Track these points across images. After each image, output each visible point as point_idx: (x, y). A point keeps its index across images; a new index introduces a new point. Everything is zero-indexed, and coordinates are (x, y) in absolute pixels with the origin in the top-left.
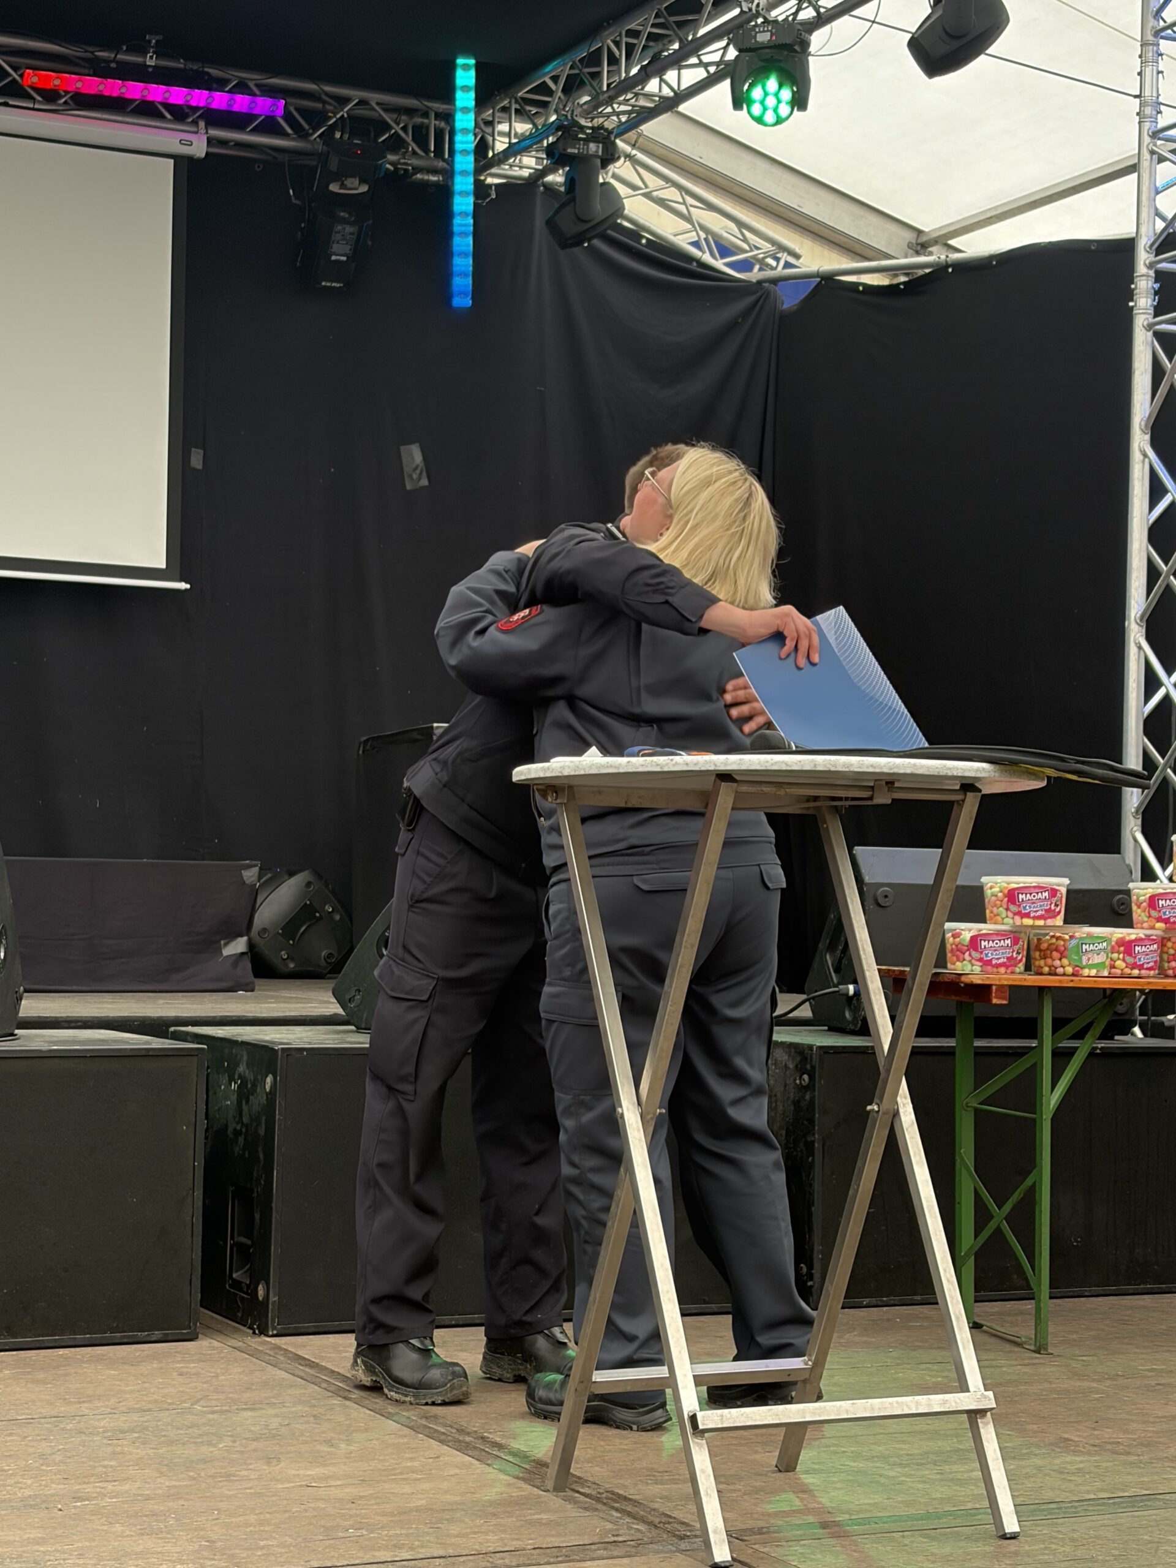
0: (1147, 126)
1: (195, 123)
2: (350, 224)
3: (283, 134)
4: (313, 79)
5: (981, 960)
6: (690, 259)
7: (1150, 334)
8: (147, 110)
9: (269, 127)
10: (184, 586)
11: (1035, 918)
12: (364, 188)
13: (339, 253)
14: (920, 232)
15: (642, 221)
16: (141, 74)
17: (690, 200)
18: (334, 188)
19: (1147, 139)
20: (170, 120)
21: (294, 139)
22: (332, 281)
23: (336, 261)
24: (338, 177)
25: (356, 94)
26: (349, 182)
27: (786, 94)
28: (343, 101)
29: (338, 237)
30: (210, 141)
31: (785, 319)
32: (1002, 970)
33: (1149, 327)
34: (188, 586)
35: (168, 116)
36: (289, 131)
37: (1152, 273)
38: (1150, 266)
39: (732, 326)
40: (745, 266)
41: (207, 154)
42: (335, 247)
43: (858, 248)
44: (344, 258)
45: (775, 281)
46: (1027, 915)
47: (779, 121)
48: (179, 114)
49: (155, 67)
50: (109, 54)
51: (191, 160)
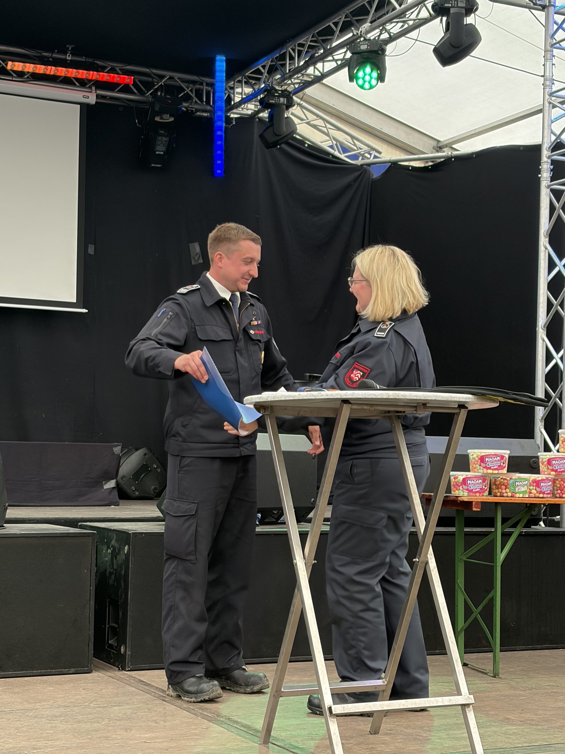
0: (547, 90)
1: (90, 87)
2: (166, 136)
3: (132, 93)
4: (147, 67)
5: (467, 490)
6: (328, 154)
7: (549, 190)
8: (67, 81)
9: (126, 89)
10: (85, 311)
11: (493, 469)
12: (172, 119)
13: (160, 150)
14: (438, 141)
15: (305, 136)
16: (64, 64)
17: (328, 126)
18: (157, 119)
19: (547, 97)
20: (78, 87)
21: (138, 96)
22: (156, 164)
23: (158, 154)
24: (160, 113)
25: (168, 74)
26: (165, 116)
27: (375, 74)
28: (162, 77)
29: (159, 143)
30: (97, 96)
31: (375, 183)
32: (478, 494)
33: (548, 187)
34: (87, 311)
35: (77, 84)
36: (136, 91)
37: (549, 161)
38: (549, 157)
39: (349, 186)
40: (355, 157)
41: (96, 102)
42: (158, 148)
43: (409, 149)
44: (162, 153)
45: (369, 165)
46: (490, 468)
47: (371, 87)
48: (83, 83)
49: (71, 60)
50: (49, 54)
51: (88, 105)
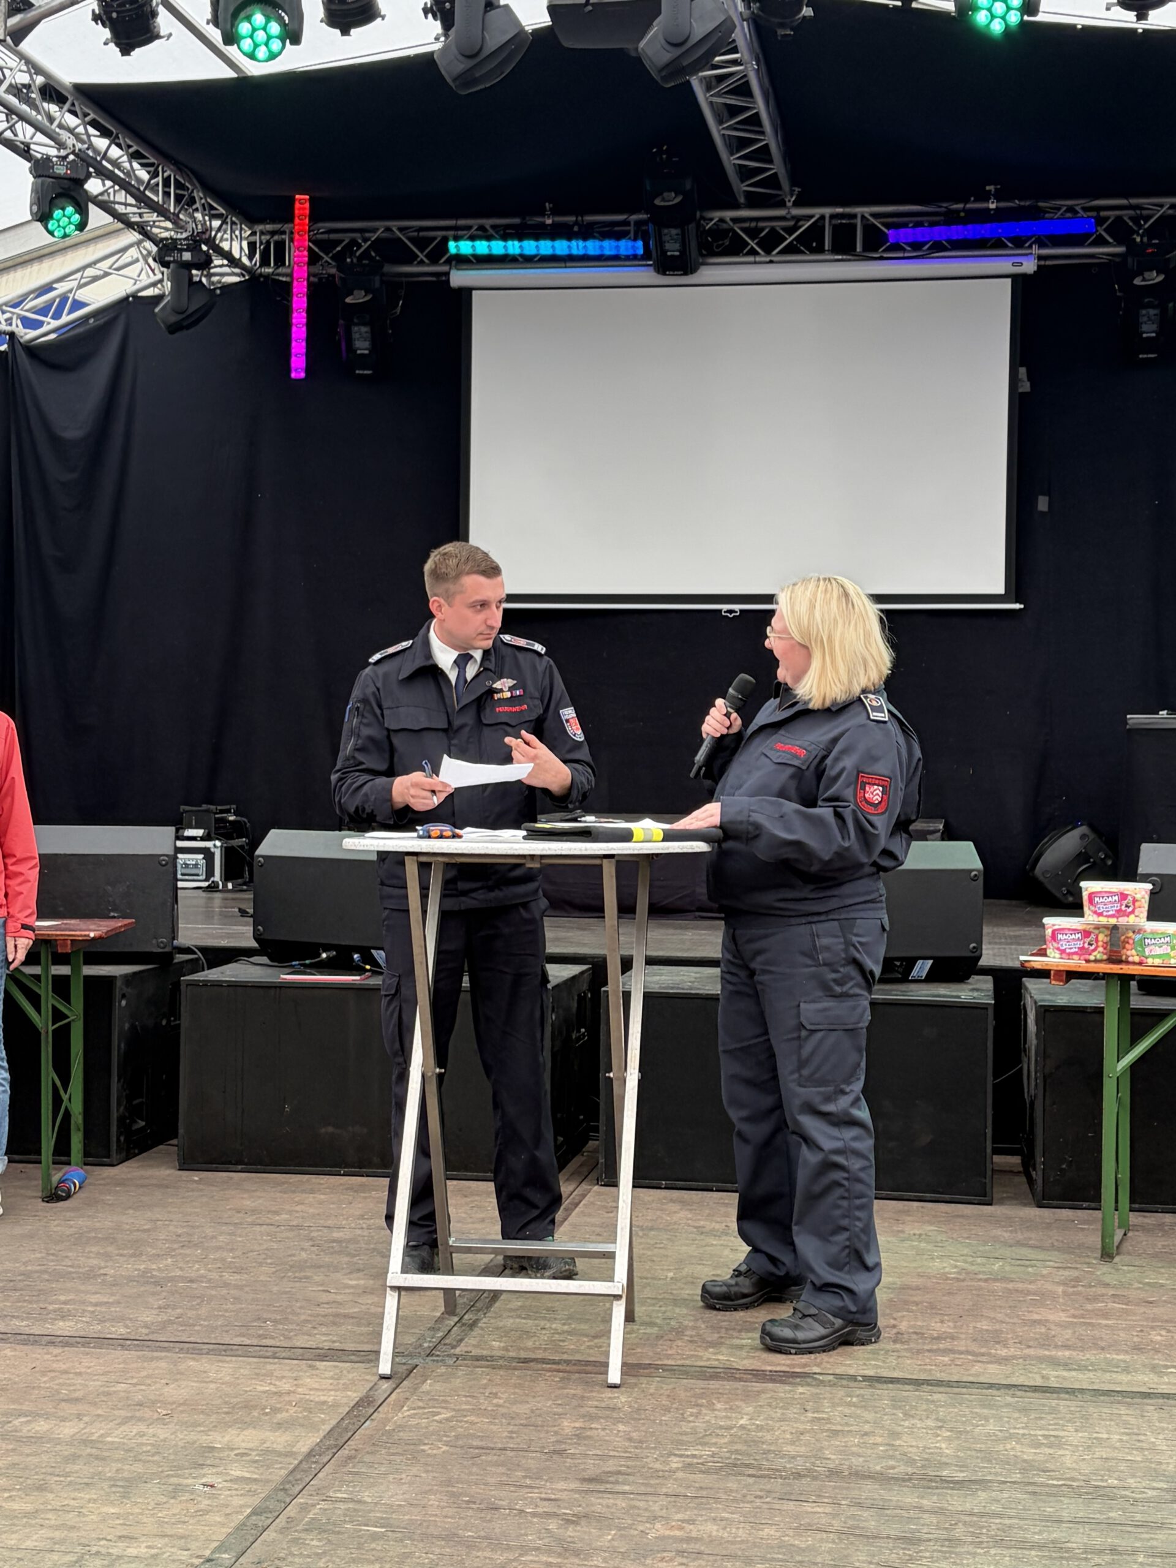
1: (1030, 247)
2: (1154, 307)
3: (1104, 242)
9: (1093, 239)
10: (1018, 606)
12: (1161, 278)
13: (1149, 330)
16: (985, 217)
18: (1137, 281)
20: (1011, 248)
21: (1114, 246)
22: (1147, 353)
23: (1147, 338)
24: (1140, 273)
25: (1167, 201)
26: (1147, 275)
28: (1162, 206)
29: (1145, 319)
30: (1040, 258)
34: (1022, 606)
35: (1010, 245)
36: (1111, 240)
41: (1039, 266)
42: (1145, 328)
44: (1154, 335)
46: (1100, 914)
48: (1018, 242)
49: (997, 208)
50: (960, 206)
51: (1024, 276)
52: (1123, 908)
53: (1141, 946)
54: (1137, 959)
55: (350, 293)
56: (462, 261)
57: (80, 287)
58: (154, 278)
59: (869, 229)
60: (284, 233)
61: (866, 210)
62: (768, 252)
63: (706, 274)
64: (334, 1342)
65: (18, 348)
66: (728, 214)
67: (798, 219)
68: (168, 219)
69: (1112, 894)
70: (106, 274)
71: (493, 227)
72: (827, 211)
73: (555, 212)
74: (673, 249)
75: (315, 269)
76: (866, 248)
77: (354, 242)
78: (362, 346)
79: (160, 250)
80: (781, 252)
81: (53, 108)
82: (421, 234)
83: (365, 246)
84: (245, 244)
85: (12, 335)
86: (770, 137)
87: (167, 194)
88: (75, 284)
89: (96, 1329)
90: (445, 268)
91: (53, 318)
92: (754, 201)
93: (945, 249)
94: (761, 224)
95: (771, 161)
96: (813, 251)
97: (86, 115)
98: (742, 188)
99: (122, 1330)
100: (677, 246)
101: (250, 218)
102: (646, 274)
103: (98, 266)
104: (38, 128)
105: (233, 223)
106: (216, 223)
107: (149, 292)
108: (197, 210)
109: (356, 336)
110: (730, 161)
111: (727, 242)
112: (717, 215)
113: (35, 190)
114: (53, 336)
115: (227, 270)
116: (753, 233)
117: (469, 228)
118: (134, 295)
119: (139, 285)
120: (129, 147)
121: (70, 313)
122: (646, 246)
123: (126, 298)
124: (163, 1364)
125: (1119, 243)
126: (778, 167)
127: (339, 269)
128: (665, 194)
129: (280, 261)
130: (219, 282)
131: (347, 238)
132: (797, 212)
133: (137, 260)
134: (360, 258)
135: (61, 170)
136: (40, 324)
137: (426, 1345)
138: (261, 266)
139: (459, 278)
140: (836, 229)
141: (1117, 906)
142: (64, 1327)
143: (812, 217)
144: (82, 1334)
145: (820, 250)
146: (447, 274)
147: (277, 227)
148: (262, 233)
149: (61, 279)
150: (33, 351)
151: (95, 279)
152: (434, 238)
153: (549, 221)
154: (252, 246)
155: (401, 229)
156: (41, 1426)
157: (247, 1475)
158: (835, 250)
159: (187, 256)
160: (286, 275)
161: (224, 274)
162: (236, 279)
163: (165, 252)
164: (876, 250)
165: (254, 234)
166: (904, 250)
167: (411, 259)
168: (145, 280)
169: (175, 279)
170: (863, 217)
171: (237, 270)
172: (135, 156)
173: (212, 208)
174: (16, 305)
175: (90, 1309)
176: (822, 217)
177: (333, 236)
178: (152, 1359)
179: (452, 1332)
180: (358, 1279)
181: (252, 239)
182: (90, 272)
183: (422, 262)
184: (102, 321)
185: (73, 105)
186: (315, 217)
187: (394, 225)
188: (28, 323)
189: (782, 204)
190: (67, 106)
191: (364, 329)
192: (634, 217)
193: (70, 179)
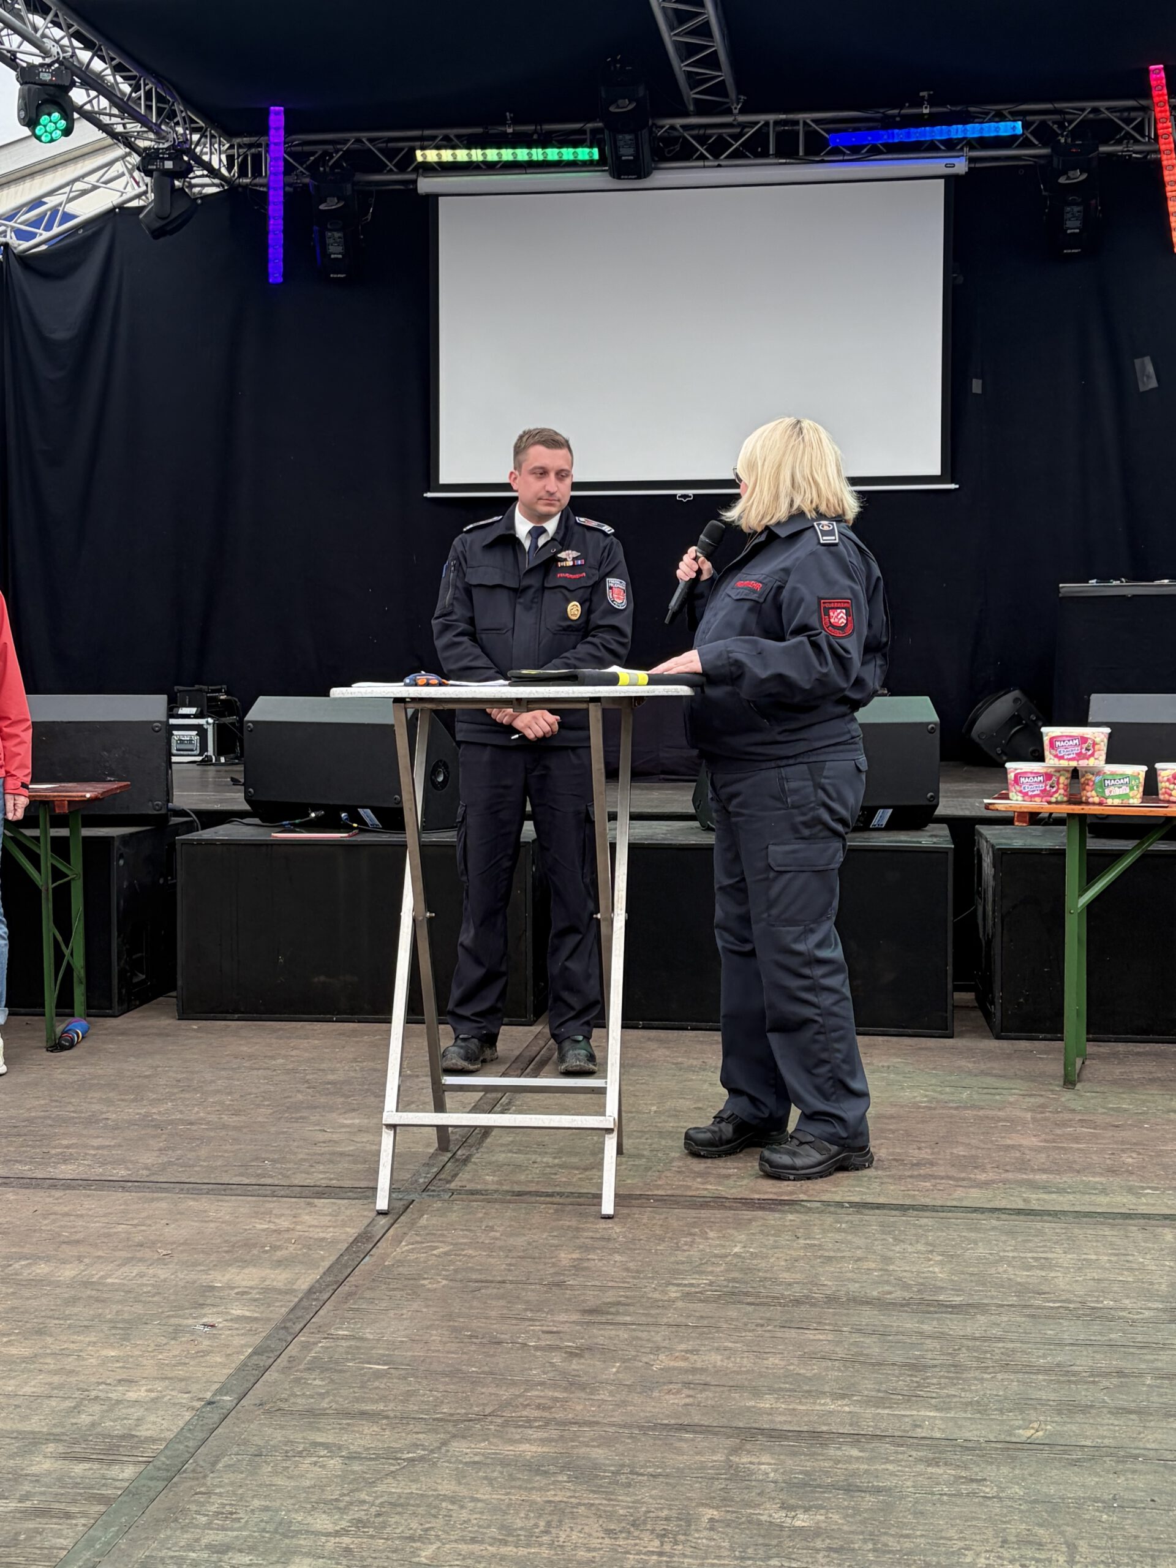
1: (962, 149)
2: (1077, 204)
3: (1033, 146)
4: (1050, 101)
5: (1021, 792)
8: (931, 148)
9: (1017, 142)
10: (953, 486)
11: (1069, 760)
12: (1084, 176)
13: (1073, 227)
16: (920, 121)
18: (1062, 180)
20: (944, 151)
21: (1040, 148)
22: (1071, 248)
23: (1071, 234)
24: (1064, 172)
25: (1090, 105)
26: (1071, 174)
29: (1069, 216)
30: (971, 160)
32: (1037, 799)
34: (957, 486)
35: (942, 148)
36: (1036, 142)
41: (967, 170)
42: (1069, 224)
44: (1077, 231)
46: (1062, 758)
48: (951, 145)
49: (929, 114)
50: (896, 111)
51: (956, 177)
52: (1084, 751)
53: (1101, 787)
54: (1097, 800)
55: (324, 201)
56: (428, 169)
57: (69, 200)
58: (138, 190)
59: (810, 135)
60: (260, 145)
61: (807, 116)
62: (716, 157)
63: (660, 177)
64: (331, 1179)
65: (12, 259)
66: (678, 122)
67: (744, 126)
68: (151, 130)
69: (1073, 738)
70: (95, 188)
71: (458, 137)
72: (771, 118)
73: (515, 122)
74: (627, 153)
75: (291, 179)
76: (807, 153)
77: (325, 153)
78: (336, 251)
79: (143, 159)
80: (728, 157)
81: (38, 21)
82: (391, 145)
83: (336, 157)
84: (224, 157)
85: (6, 245)
86: (718, 43)
87: (149, 108)
88: (64, 198)
89: (98, 1171)
90: (413, 176)
91: (45, 229)
92: (702, 109)
93: (881, 153)
94: (709, 131)
95: (720, 70)
96: (757, 156)
97: (70, 26)
98: (691, 95)
99: (123, 1172)
100: (631, 151)
101: (229, 133)
102: (600, 179)
103: (86, 179)
104: (25, 37)
105: (212, 136)
106: (196, 137)
107: (135, 203)
108: (177, 124)
109: (328, 241)
110: (680, 68)
111: (678, 148)
112: (668, 122)
113: (22, 96)
114: (44, 247)
115: (207, 180)
116: (702, 140)
117: (433, 138)
118: (120, 207)
119: (125, 197)
120: (113, 59)
121: (60, 224)
122: (602, 153)
123: (114, 208)
124: (164, 1205)
125: (1045, 145)
126: (725, 74)
127: (313, 177)
128: (620, 102)
129: (257, 172)
130: (200, 193)
131: (319, 149)
132: (742, 118)
133: (123, 174)
134: (333, 167)
135: (46, 77)
136: (34, 236)
137: (421, 1180)
138: (239, 177)
139: (426, 185)
140: (778, 135)
141: (1077, 750)
142: (66, 1171)
143: (757, 123)
144: (84, 1177)
145: (765, 154)
146: (415, 182)
147: (253, 139)
148: (240, 146)
149: (50, 193)
150: (26, 260)
151: (84, 192)
152: (402, 149)
153: (510, 130)
154: (230, 159)
155: (371, 140)
156: (42, 1269)
157: (248, 1314)
158: (779, 154)
159: (169, 165)
160: (262, 185)
161: (203, 185)
162: (214, 190)
163: (148, 162)
164: (817, 154)
165: (232, 147)
166: (844, 154)
167: (380, 168)
168: (131, 192)
169: (158, 189)
170: (805, 123)
171: (216, 181)
172: (118, 69)
173: (193, 121)
174: (10, 218)
175: (93, 1152)
176: (767, 124)
177: (307, 148)
178: (153, 1200)
179: (446, 1168)
180: (353, 1118)
181: (230, 152)
182: (79, 186)
183: (391, 171)
184: (90, 232)
185: (56, 15)
186: (290, 130)
187: (364, 135)
188: (21, 235)
189: (728, 112)
190: (50, 17)
191: (337, 235)
192: (590, 125)
193: (55, 86)
